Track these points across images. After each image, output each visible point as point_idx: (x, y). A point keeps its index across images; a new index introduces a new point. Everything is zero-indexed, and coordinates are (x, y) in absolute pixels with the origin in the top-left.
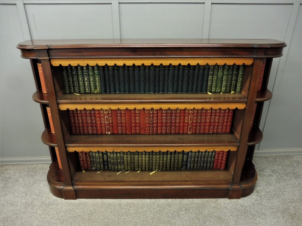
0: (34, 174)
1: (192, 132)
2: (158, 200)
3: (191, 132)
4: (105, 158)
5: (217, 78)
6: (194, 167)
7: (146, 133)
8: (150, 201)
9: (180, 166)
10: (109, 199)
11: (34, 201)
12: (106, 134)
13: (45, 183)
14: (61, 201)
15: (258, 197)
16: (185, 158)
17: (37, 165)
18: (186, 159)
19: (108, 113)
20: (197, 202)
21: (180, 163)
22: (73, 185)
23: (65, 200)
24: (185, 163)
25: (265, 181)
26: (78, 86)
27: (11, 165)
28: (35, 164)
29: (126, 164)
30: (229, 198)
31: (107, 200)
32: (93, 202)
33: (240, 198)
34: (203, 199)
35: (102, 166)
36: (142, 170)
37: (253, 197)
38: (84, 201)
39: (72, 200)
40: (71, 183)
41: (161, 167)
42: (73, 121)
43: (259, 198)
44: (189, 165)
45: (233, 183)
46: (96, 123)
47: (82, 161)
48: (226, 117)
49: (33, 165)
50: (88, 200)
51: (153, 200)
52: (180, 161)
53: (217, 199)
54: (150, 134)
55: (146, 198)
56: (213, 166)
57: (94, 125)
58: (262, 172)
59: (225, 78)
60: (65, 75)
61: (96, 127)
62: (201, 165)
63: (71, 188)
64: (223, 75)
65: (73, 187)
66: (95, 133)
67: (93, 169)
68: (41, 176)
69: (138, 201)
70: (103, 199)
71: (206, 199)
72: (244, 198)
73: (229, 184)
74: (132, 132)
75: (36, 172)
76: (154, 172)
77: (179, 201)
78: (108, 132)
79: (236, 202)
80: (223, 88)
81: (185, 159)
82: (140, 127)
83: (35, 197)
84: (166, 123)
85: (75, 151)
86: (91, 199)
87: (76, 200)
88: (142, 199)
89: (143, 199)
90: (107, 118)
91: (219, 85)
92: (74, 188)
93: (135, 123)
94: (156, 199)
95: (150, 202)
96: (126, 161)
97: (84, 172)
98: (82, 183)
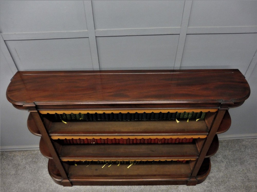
0: (37, 160)
1: (162, 142)
2: (133, 186)
3: (161, 142)
7: (124, 143)
10: (97, 186)
11: (40, 188)
12: (91, 144)
14: (61, 188)
15: (209, 184)
17: (38, 151)
20: (163, 189)
22: (68, 179)
23: (64, 187)
25: (216, 168)
27: (18, 151)
28: (37, 150)
30: (187, 185)
32: (85, 189)
34: (167, 186)
37: (206, 184)
39: (69, 187)
43: (209, 185)
49: (35, 151)
51: (130, 186)
55: (125, 185)
58: (216, 157)
63: (67, 181)
66: (82, 143)
68: (42, 163)
69: (119, 188)
70: (93, 186)
72: (198, 185)
75: (38, 158)
76: (131, 165)
77: (149, 187)
78: (93, 142)
79: (192, 188)
83: (41, 184)
85: (68, 161)
86: (83, 186)
87: (72, 187)
89: (122, 186)
92: (70, 181)
94: (132, 186)
98: (76, 177)
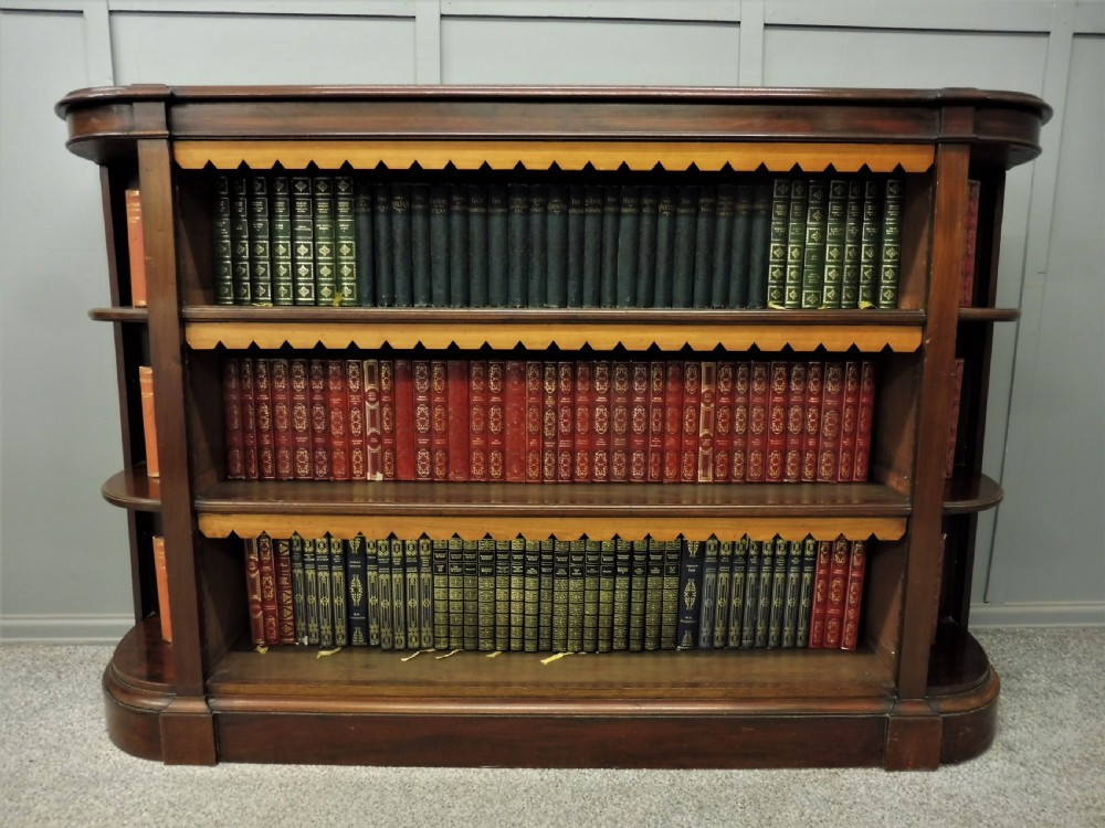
0: (53, 676)
1: (714, 475)
2: (574, 771)
3: (710, 474)
4: (356, 590)
5: (802, 250)
6: (726, 638)
7: (530, 478)
8: (539, 777)
9: (668, 631)
10: (358, 767)
11: (27, 767)
12: (366, 481)
13: (90, 707)
14: (147, 770)
15: (1018, 766)
16: (690, 594)
17: (72, 647)
18: (693, 600)
19: (380, 387)
20: (749, 782)
21: (668, 619)
22: (207, 694)
23: (167, 768)
24: (688, 620)
25: (1032, 712)
26: (271, 276)
29: (440, 618)
30: (889, 768)
31: (351, 769)
33: (934, 768)
34: (774, 772)
35: (341, 629)
36: (508, 650)
37: (993, 764)
38: (248, 771)
39: (196, 768)
40: (200, 684)
41: (589, 634)
42: (236, 424)
43: (1018, 770)
44: (705, 631)
45: (898, 692)
46: (327, 432)
47: (258, 607)
48: (847, 413)
50: (268, 767)
52: (669, 607)
53: (833, 770)
54: (543, 483)
55: (525, 767)
56: (807, 638)
57: (319, 440)
59: (831, 252)
60: (226, 233)
61: (329, 449)
62: (755, 630)
63: (198, 706)
64: (823, 240)
65: (207, 703)
66: (321, 477)
67: (302, 644)
68: (79, 685)
69: (486, 775)
70: (335, 768)
71: (785, 771)
72: (953, 769)
73: (880, 697)
74: (470, 475)
75: (63, 670)
76: (560, 655)
77: (668, 777)
78: (374, 473)
79: (918, 780)
80: (829, 290)
81: (689, 602)
82: (502, 450)
83: (38, 753)
84: (608, 435)
85: (233, 533)
86: (279, 766)
87: (213, 769)
88: (503, 770)
89: (508, 770)
90: (373, 412)
91: (811, 277)
92: (210, 708)
93: (485, 433)
95: (542, 779)
96: (440, 606)
97: (262, 651)
98: (249, 688)
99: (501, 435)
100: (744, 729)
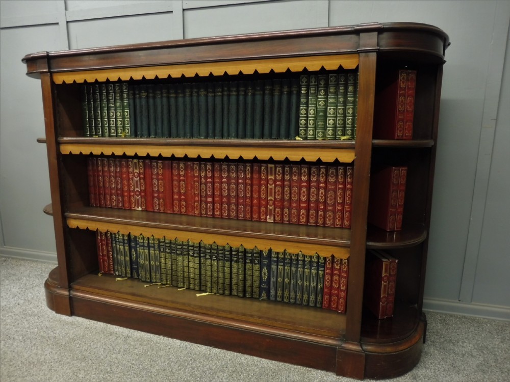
1: (274, 219)
4: (133, 255)
5: (316, 110)
6: (283, 297)
7: (195, 214)
8: (180, 344)
9: (256, 290)
10: (117, 327)
12: (135, 210)
14: (49, 314)
16: (265, 274)
18: (266, 277)
19: (139, 171)
21: (256, 284)
22: (70, 288)
24: (264, 286)
26: (101, 125)
29: (163, 271)
30: (337, 375)
33: (362, 379)
35: (129, 270)
36: (189, 288)
38: (80, 320)
39: (64, 316)
40: (67, 284)
41: (220, 286)
42: (92, 183)
44: (272, 292)
45: (346, 338)
46: (122, 188)
48: (340, 192)
52: (256, 279)
53: (309, 369)
54: (201, 216)
55: (177, 338)
56: (322, 303)
57: (119, 192)
59: (331, 111)
60: (86, 108)
61: (123, 196)
62: (296, 296)
64: (326, 105)
67: (116, 274)
69: (160, 339)
70: (108, 325)
71: (286, 364)
73: (336, 338)
74: (173, 211)
76: (207, 294)
78: (138, 207)
80: (329, 130)
81: (265, 278)
82: (185, 200)
84: (229, 196)
85: (78, 227)
88: (168, 338)
90: (137, 181)
91: (320, 124)
92: (70, 294)
93: (179, 193)
96: (163, 265)
97: (100, 275)
98: (83, 288)
99: (185, 194)
100: (267, 340)
